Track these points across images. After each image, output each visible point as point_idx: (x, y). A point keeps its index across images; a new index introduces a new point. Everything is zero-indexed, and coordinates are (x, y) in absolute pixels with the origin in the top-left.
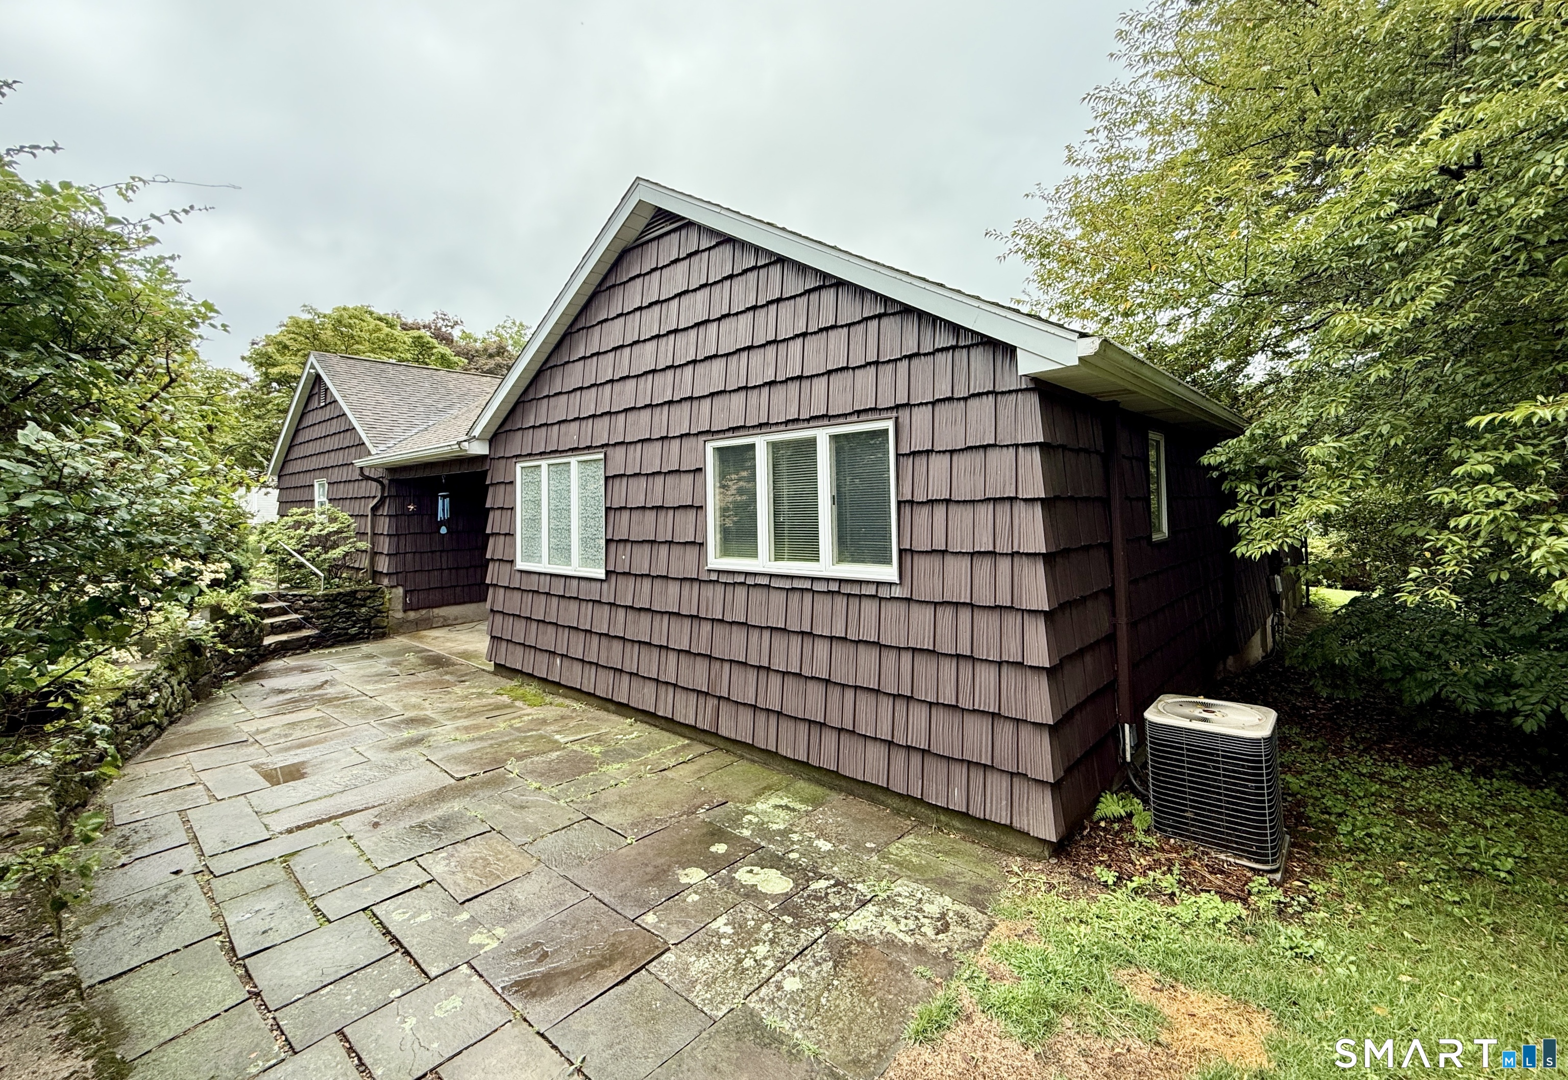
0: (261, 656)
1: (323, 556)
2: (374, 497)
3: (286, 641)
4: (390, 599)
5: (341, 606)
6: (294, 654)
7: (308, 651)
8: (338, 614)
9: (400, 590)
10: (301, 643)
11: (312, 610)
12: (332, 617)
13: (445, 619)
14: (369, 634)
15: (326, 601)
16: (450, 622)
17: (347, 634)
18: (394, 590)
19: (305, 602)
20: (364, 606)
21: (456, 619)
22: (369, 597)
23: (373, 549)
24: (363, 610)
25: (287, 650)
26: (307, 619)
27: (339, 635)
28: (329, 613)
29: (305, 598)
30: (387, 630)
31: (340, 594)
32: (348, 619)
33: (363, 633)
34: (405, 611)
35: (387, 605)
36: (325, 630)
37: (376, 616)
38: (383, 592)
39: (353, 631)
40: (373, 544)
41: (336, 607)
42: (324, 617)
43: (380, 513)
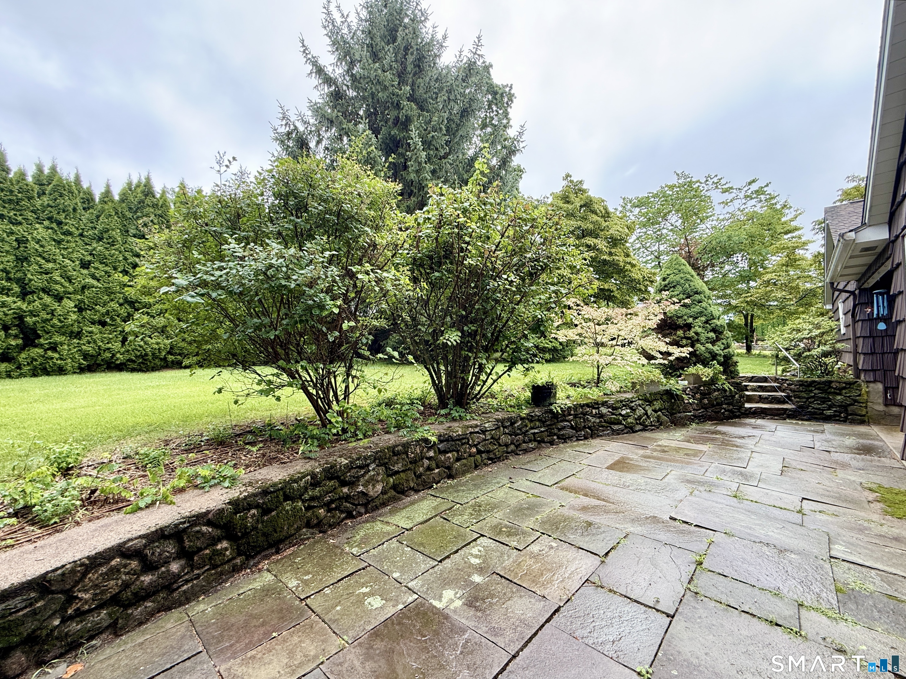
0: (742, 414)
3: (765, 408)
4: (867, 393)
5: (816, 391)
6: (772, 419)
7: (785, 419)
8: (813, 397)
9: (880, 386)
10: (779, 412)
11: (793, 391)
12: (808, 399)
14: (845, 418)
15: (800, 385)
17: (822, 414)
18: (872, 385)
19: (788, 385)
20: (840, 394)
22: (845, 388)
24: (839, 397)
25: (767, 415)
26: (788, 397)
27: (815, 413)
28: (804, 395)
29: (787, 382)
30: (866, 418)
31: (814, 382)
32: (824, 403)
33: (839, 416)
34: (886, 405)
35: (866, 397)
36: (800, 407)
37: (852, 405)
38: (860, 386)
39: (828, 413)
41: (811, 391)
42: (801, 398)
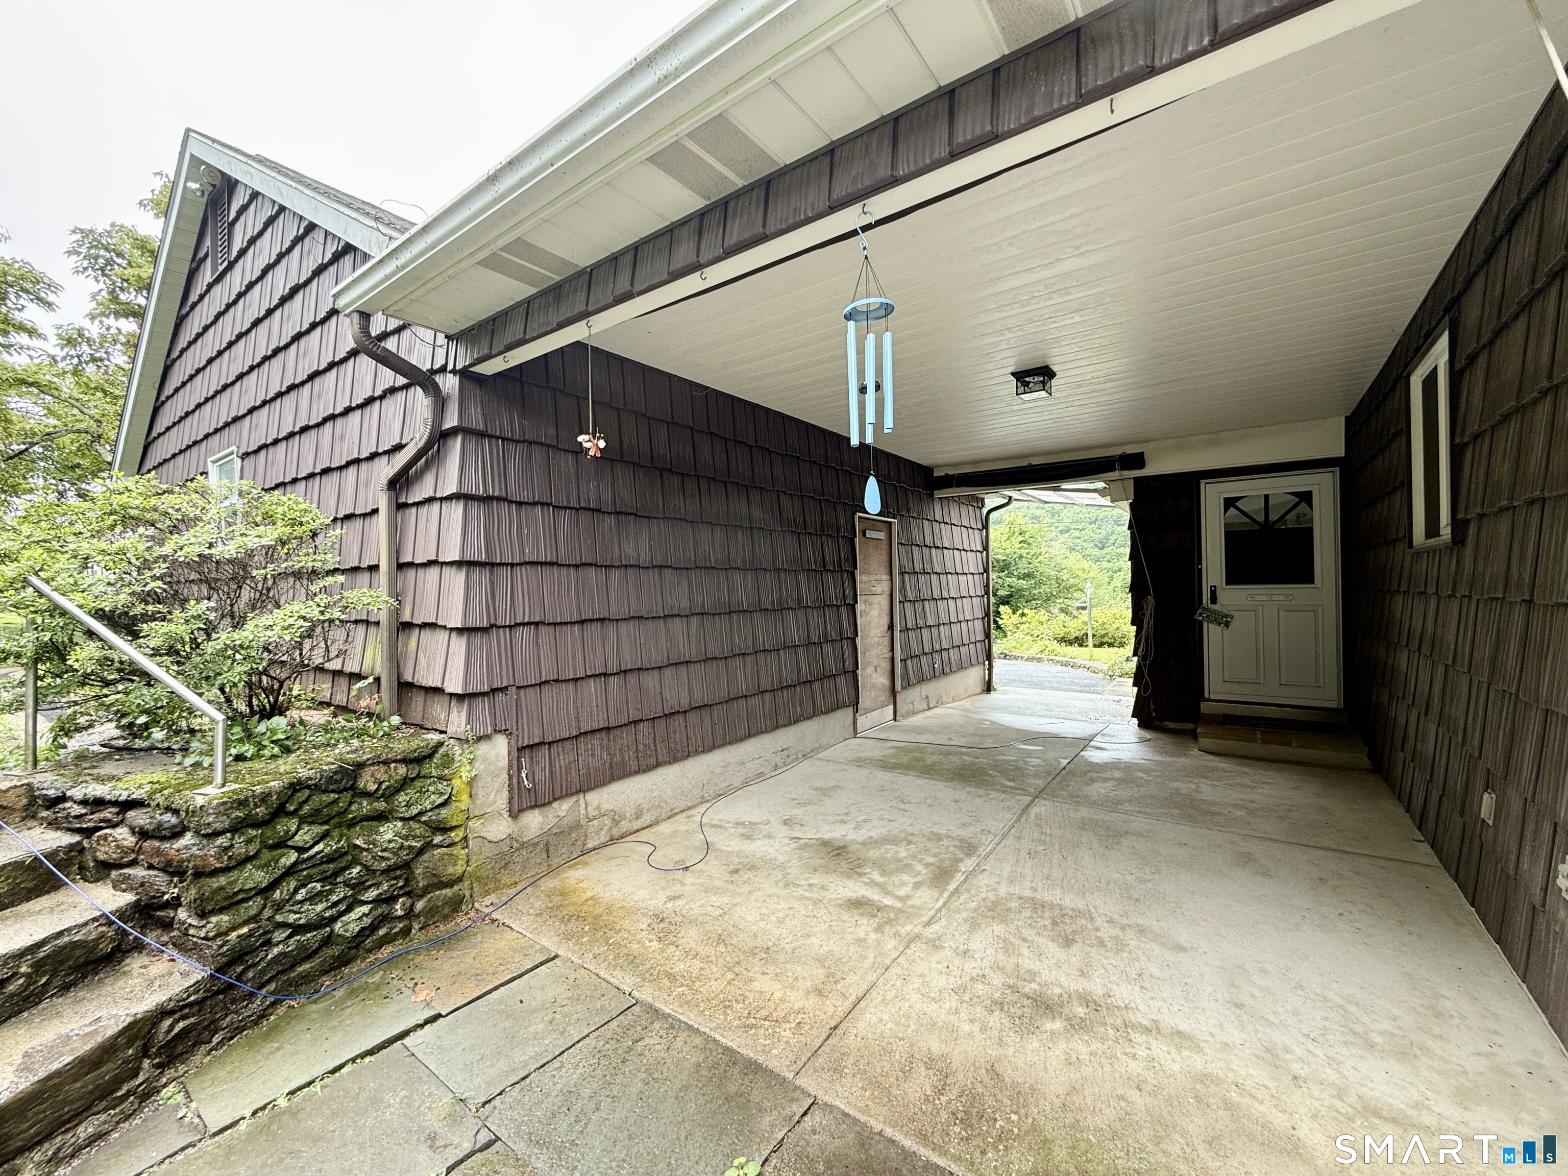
1: (224, 637)
2: (399, 447)
4: (471, 782)
5: (304, 836)
8: (290, 871)
9: (499, 749)
11: (174, 870)
12: (265, 891)
13: (616, 818)
14: (409, 914)
16: (625, 826)
18: (483, 748)
19: (143, 834)
20: (381, 817)
21: (638, 815)
22: (405, 783)
23: (397, 612)
24: (388, 833)
28: (252, 875)
29: (139, 818)
30: (463, 888)
31: (296, 787)
32: (329, 879)
34: (515, 813)
35: (464, 802)
37: (428, 846)
38: (448, 761)
39: (350, 923)
40: (396, 594)
42: (231, 903)
43: (423, 490)
